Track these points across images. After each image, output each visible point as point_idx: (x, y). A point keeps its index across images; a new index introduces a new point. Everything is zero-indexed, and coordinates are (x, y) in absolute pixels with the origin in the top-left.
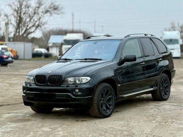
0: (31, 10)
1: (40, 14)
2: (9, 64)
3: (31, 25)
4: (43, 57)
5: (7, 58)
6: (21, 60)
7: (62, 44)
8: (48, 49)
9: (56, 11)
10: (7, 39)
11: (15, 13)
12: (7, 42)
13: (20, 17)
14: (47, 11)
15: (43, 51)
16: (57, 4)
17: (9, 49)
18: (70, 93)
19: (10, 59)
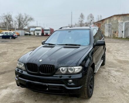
0: (23, 20)
1: (27, 21)
2: (16, 38)
3: (23, 24)
4: (28, 35)
5: (15, 36)
6: (21, 36)
7: (35, 31)
8: (30, 32)
9: (32, 20)
10: (15, 29)
11: (18, 21)
12: (15, 30)
13: (20, 22)
14: (29, 20)
15: (28, 33)
16: (32, 17)
17: (16, 33)
18: (65, 84)
19: (16, 36)
